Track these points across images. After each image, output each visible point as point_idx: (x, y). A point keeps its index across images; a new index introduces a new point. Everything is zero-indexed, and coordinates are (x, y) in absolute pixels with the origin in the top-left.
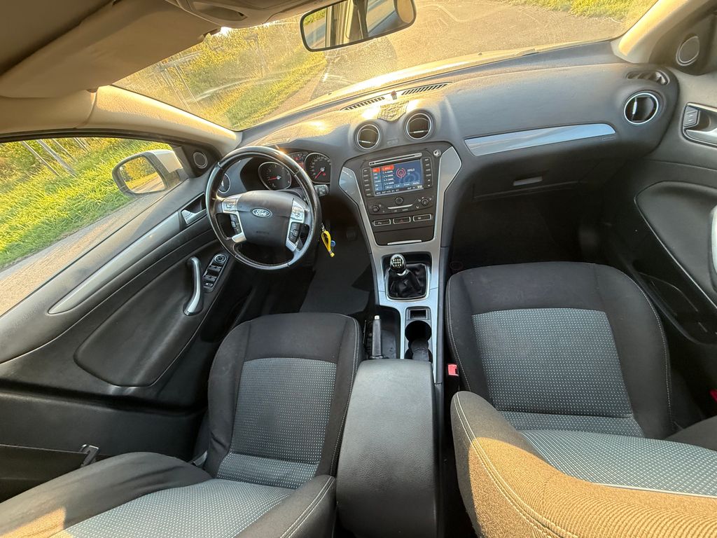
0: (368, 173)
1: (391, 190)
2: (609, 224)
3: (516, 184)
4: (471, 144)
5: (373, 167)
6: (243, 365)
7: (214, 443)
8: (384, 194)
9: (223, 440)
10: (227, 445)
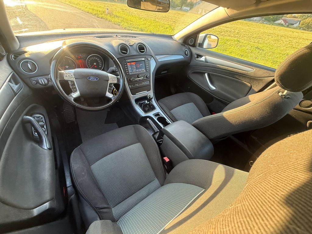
0: (127, 64)
1: (135, 72)
2: (178, 85)
3: (162, 73)
4: (158, 57)
5: (128, 62)
6: (91, 168)
7: (102, 210)
8: (133, 73)
9: (106, 206)
10: (108, 206)
